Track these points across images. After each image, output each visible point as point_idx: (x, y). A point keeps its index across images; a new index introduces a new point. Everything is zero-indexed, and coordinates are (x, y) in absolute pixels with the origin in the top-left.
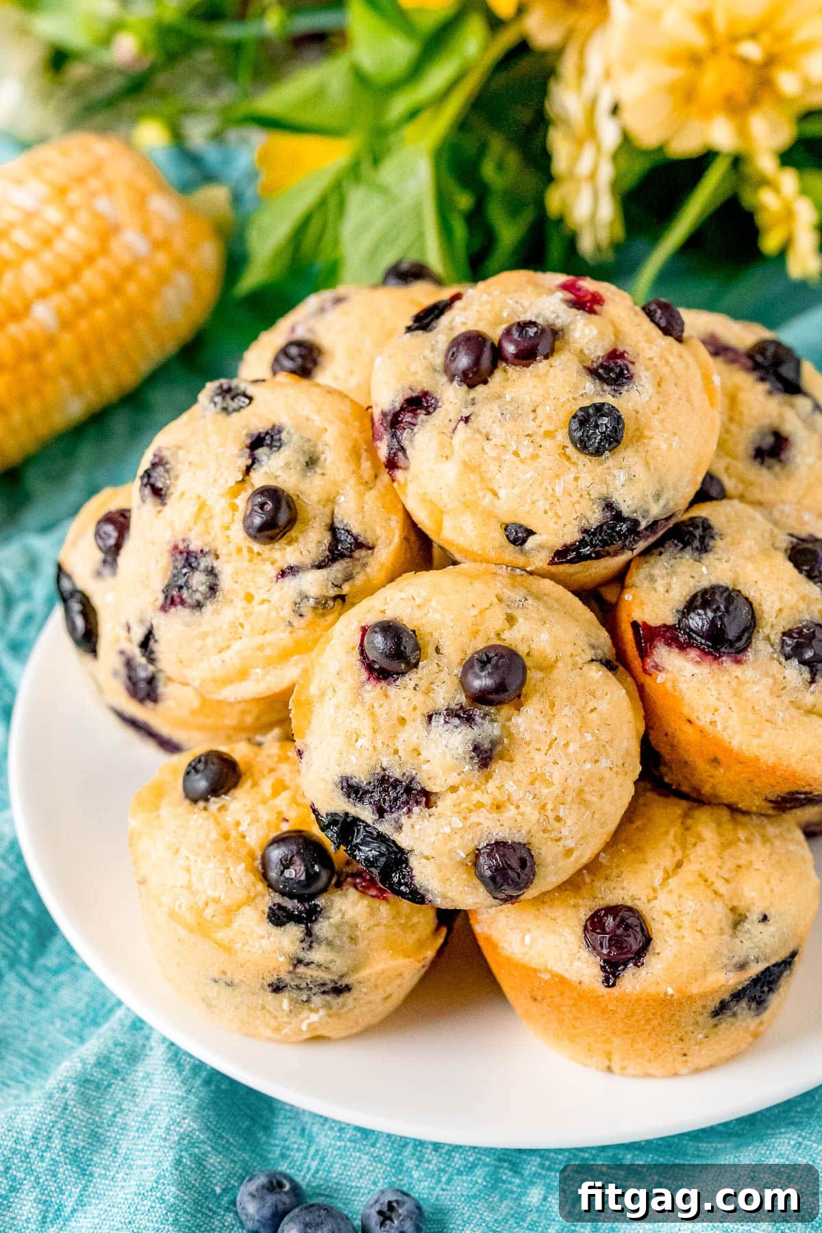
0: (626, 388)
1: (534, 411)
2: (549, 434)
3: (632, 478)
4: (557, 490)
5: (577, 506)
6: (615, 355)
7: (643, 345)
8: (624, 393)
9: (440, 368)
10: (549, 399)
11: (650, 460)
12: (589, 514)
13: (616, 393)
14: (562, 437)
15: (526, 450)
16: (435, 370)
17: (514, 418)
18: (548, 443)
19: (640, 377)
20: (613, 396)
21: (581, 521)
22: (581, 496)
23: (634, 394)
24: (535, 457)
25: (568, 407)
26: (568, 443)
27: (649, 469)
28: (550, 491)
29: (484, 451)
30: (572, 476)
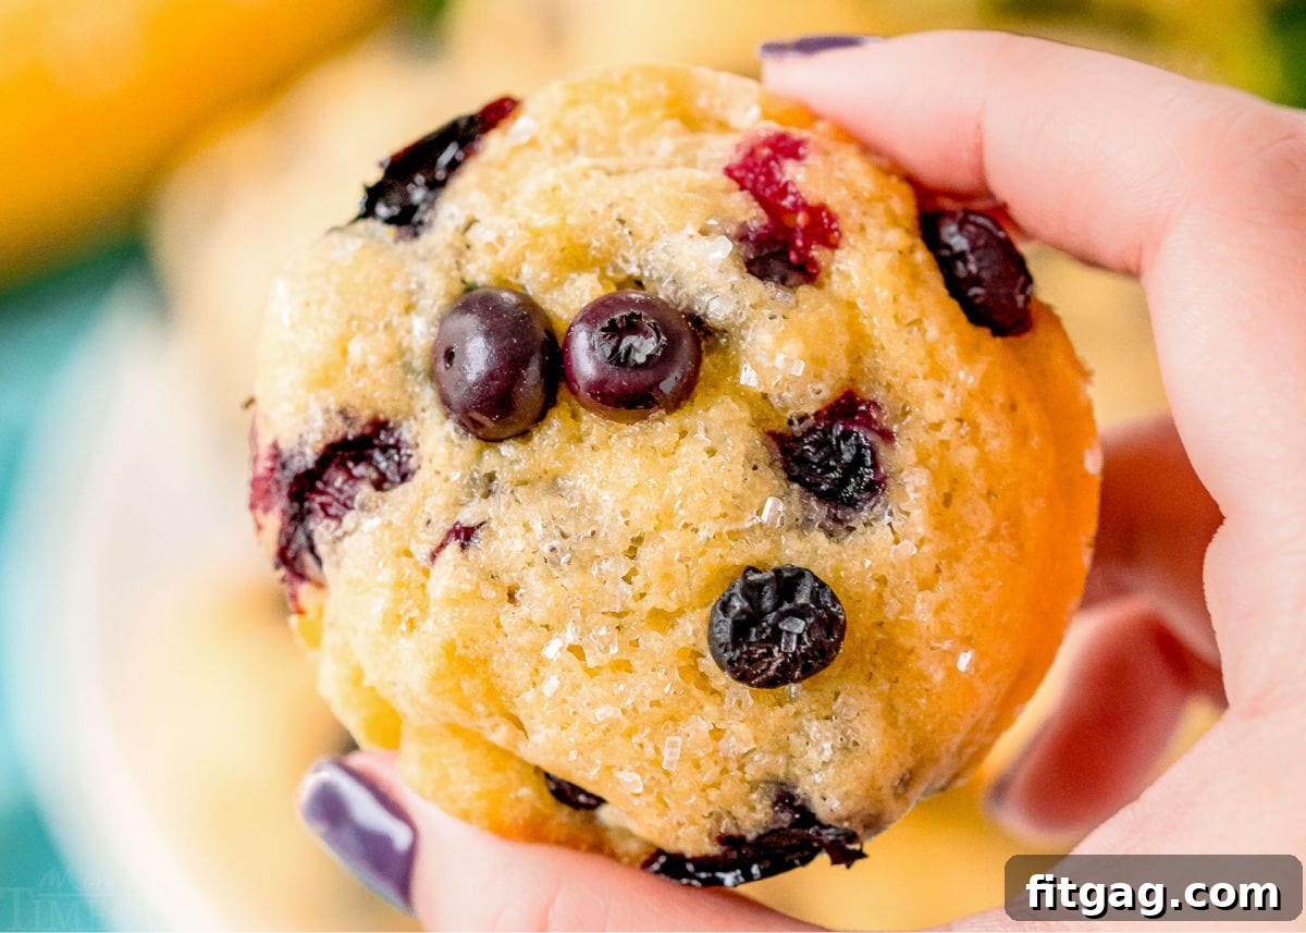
0: (864, 514)
1: (632, 553)
2: (662, 619)
3: (848, 748)
4: (666, 753)
5: (713, 794)
6: (848, 408)
7: (922, 386)
8: (860, 528)
9: (419, 363)
10: (671, 527)
11: (900, 703)
12: (740, 811)
13: (837, 527)
14: (692, 629)
15: (603, 646)
16: (408, 368)
17: (583, 563)
18: (654, 642)
19: (902, 486)
20: (830, 535)
21: (719, 820)
22: (725, 771)
23: (881, 533)
24: (623, 666)
25: (714, 557)
26: (704, 645)
27: (894, 724)
28: (650, 750)
29: (499, 626)
30: (705, 727)
